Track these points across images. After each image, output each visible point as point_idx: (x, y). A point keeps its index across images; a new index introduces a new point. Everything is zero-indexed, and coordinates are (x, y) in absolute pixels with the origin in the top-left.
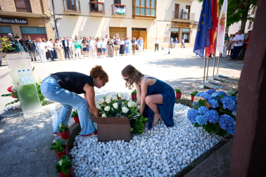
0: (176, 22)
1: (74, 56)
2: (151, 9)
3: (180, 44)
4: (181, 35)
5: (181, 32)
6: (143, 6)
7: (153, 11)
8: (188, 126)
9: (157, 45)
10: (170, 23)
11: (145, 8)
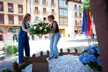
0: (76, 27)
1: (36, 39)
2: (66, 22)
3: (79, 35)
4: (79, 31)
5: (79, 30)
6: (63, 21)
7: (67, 23)
8: (81, 66)
9: (69, 35)
10: (74, 27)
11: (64, 22)
